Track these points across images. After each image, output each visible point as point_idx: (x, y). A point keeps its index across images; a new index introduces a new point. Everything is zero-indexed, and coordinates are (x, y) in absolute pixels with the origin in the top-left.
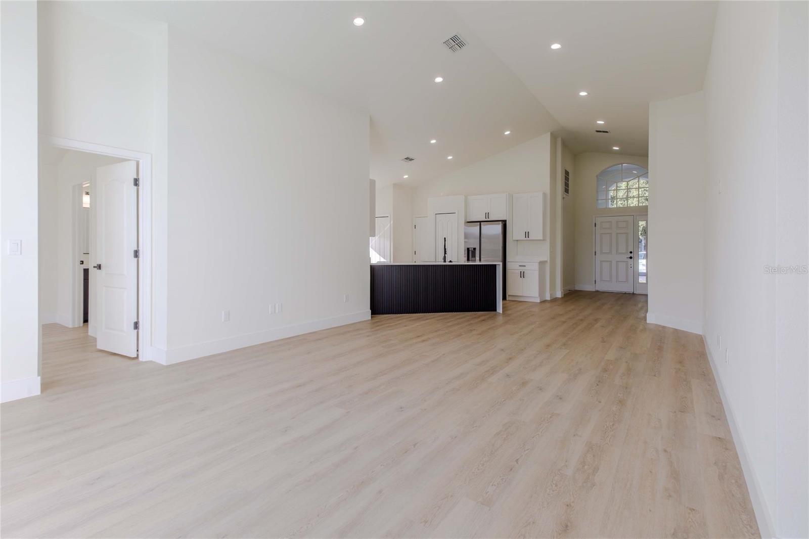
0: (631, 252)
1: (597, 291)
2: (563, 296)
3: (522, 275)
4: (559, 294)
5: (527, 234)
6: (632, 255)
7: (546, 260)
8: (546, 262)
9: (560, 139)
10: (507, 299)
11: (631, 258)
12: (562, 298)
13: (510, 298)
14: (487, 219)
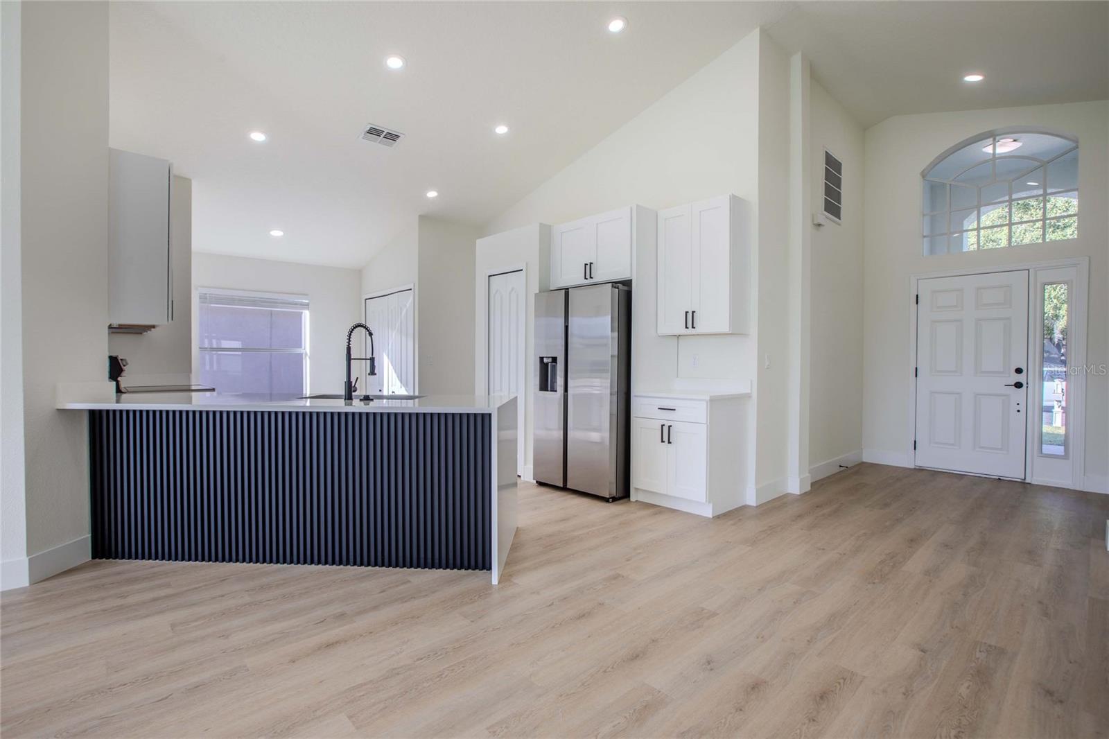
0: (1019, 371)
1: (920, 470)
2: (808, 488)
3: (666, 434)
4: (794, 485)
5: (690, 319)
6: (1021, 378)
7: (744, 390)
8: (748, 396)
9: (799, 54)
10: (633, 498)
11: (1019, 385)
12: (804, 495)
13: (642, 498)
14: (590, 281)
